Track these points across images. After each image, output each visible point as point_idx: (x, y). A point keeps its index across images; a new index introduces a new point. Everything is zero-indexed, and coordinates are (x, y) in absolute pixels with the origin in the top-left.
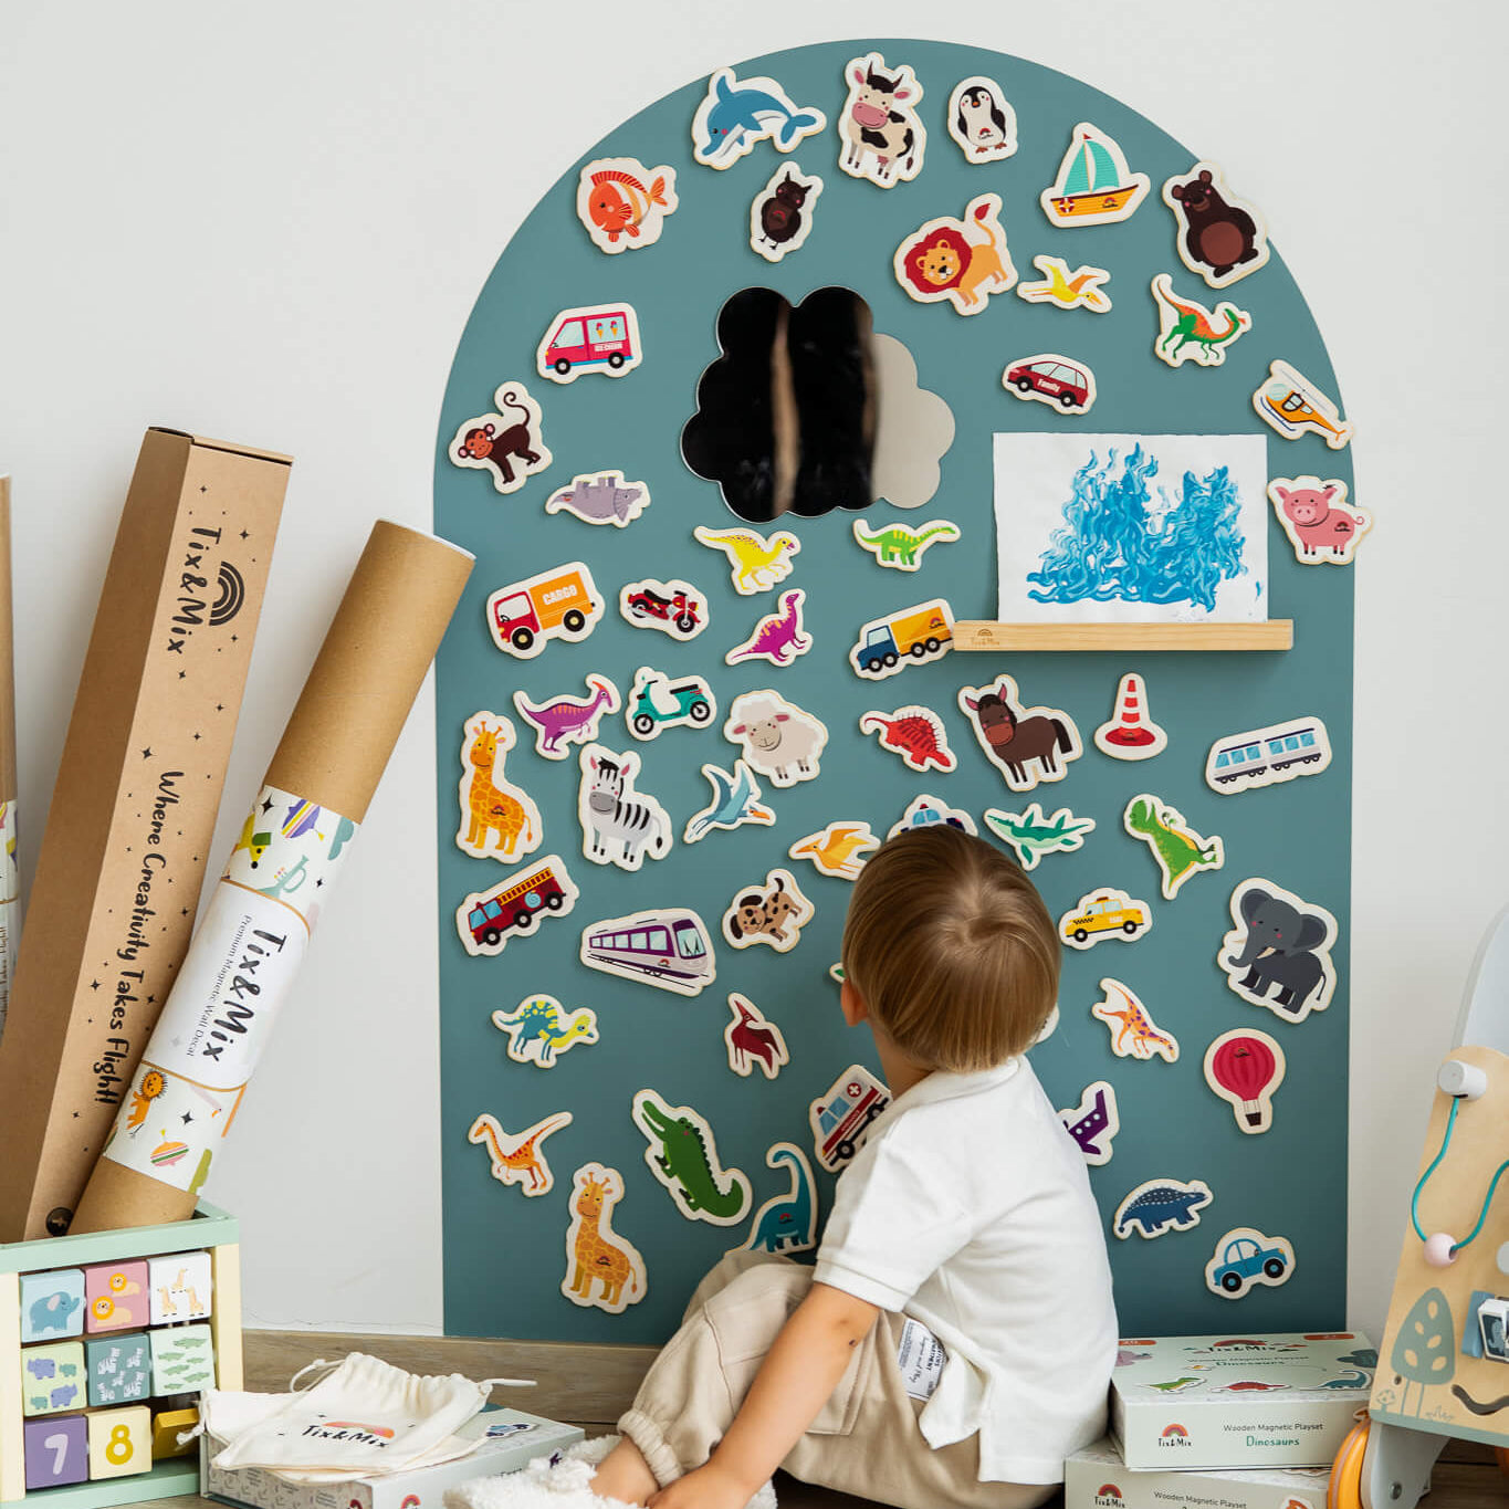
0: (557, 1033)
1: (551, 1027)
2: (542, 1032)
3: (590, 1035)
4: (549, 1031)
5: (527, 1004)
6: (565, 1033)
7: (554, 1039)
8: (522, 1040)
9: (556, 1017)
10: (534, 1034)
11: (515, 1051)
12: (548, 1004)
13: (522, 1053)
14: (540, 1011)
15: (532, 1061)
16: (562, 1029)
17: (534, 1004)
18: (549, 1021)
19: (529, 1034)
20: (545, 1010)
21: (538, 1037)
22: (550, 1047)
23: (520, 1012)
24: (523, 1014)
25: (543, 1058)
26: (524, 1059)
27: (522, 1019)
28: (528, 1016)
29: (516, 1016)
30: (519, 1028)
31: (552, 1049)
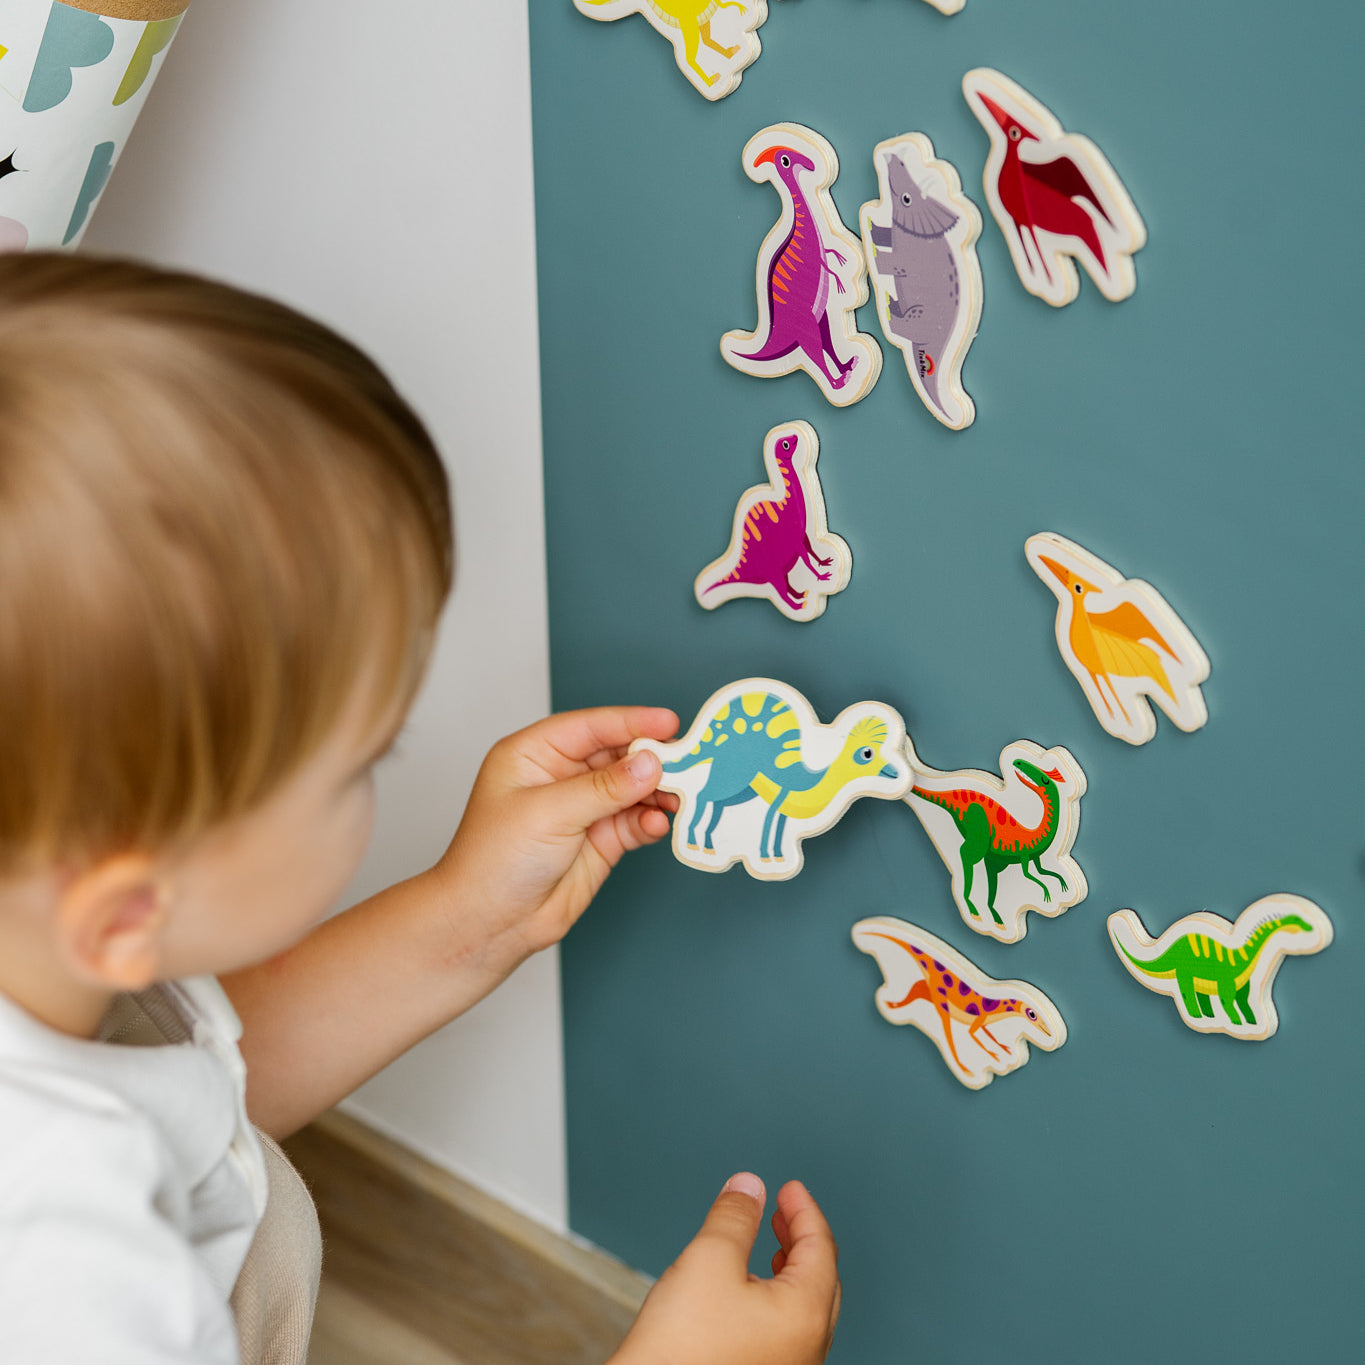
0: (801, 779)
1: (783, 761)
2: (761, 782)
3: (888, 773)
4: (777, 776)
5: (716, 707)
6: (819, 776)
7: (793, 796)
8: (709, 807)
9: (794, 734)
10: (740, 788)
11: (692, 840)
12: (771, 701)
13: (709, 845)
14: (750, 721)
15: (738, 868)
16: (813, 765)
17: (736, 706)
18: (776, 746)
19: (726, 793)
20: (766, 715)
21: (748, 794)
22: (783, 819)
23: (700, 730)
24: (708, 738)
25: (764, 854)
26: (715, 863)
27: (707, 749)
28: (723, 738)
29: (690, 744)
30: (702, 772)
31: (790, 823)
